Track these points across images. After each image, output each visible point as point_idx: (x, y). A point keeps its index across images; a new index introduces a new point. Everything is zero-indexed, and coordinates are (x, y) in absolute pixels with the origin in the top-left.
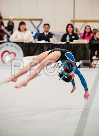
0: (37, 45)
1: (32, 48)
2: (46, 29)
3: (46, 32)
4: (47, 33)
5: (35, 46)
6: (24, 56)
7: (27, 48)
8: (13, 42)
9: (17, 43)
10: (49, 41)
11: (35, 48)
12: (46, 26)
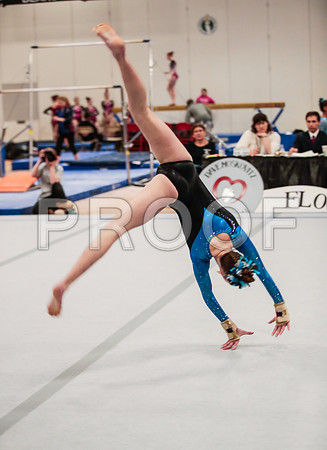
0: (294, 161)
1: (282, 168)
2: (311, 124)
3: (313, 132)
4: (316, 134)
5: (288, 164)
6: (265, 189)
7: (271, 170)
8: (239, 157)
9: (247, 158)
10: (320, 151)
11: (290, 167)
12: (310, 119)
